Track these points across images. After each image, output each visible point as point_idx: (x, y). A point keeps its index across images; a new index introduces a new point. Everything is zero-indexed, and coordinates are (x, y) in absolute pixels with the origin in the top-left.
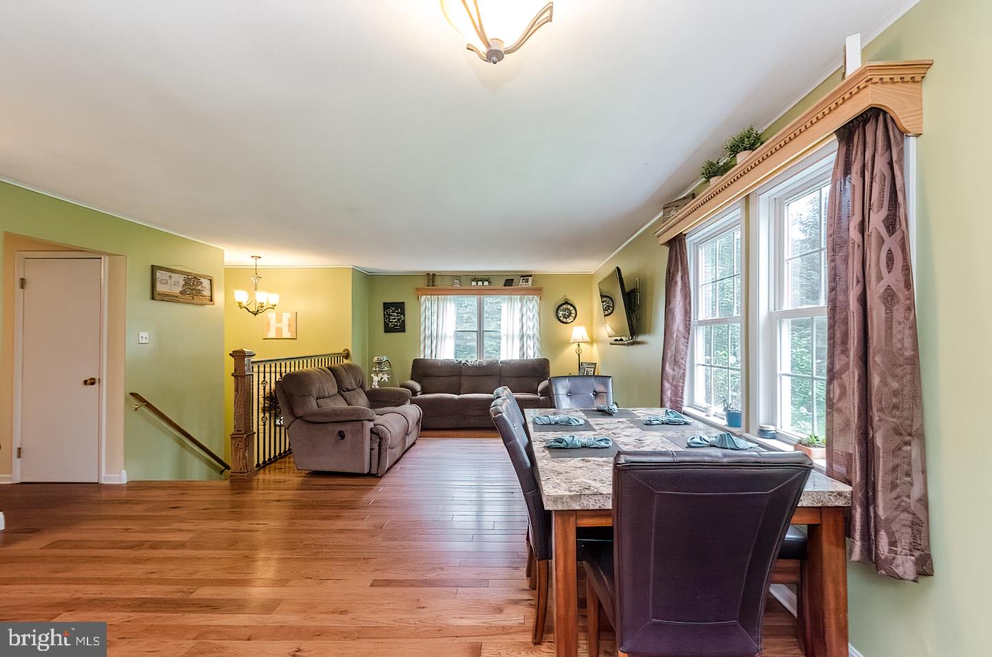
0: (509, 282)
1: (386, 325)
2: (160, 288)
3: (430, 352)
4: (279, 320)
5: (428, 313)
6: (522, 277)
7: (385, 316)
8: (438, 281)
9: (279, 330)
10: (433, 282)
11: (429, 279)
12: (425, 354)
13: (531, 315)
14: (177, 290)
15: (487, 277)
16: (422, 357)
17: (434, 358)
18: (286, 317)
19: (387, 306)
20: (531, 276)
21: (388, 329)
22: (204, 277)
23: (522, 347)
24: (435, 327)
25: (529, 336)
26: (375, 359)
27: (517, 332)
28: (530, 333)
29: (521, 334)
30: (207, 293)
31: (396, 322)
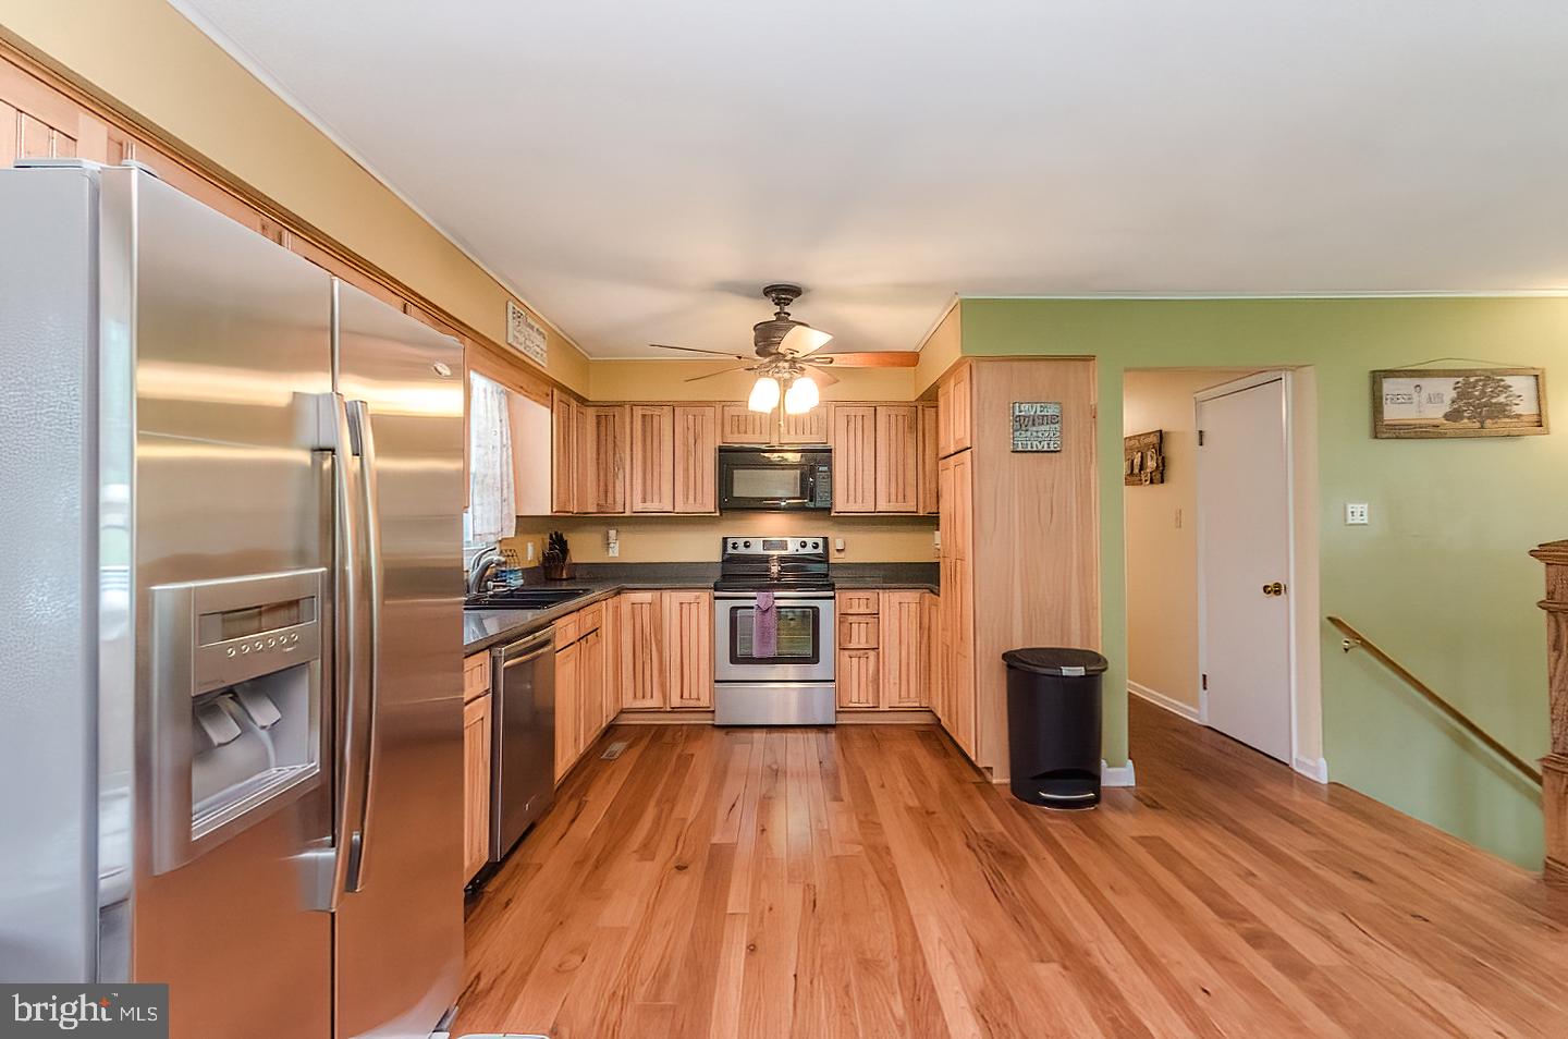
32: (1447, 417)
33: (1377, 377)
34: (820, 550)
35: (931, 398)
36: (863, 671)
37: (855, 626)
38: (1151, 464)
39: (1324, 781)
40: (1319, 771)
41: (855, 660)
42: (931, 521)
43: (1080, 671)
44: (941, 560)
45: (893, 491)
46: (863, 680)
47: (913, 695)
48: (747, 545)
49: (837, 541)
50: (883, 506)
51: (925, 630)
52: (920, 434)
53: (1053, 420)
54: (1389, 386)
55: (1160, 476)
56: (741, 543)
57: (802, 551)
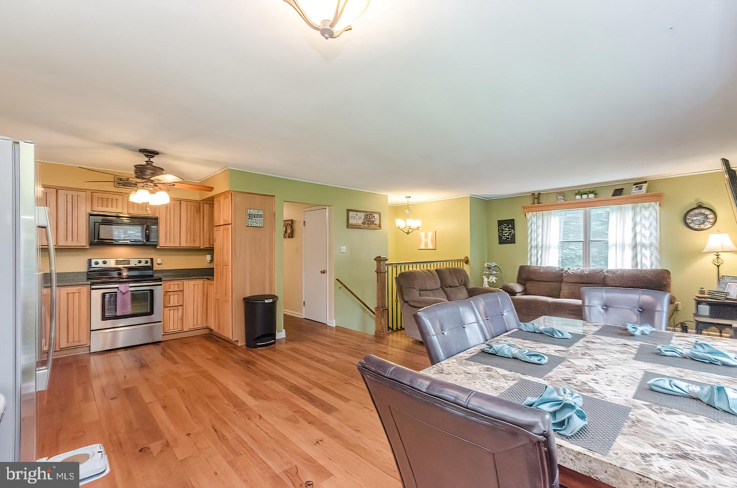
0: (618, 192)
1: (500, 238)
2: (351, 221)
3: (536, 260)
4: (426, 237)
5: (534, 227)
6: (635, 185)
7: (499, 231)
8: (543, 200)
9: (426, 244)
10: (539, 200)
11: (534, 198)
12: (532, 262)
13: (647, 224)
14: (360, 222)
15: (592, 190)
16: (529, 264)
17: (539, 265)
18: (430, 234)
19: (500, 223)
20: (646, 182)
21: (501, 242)
22: (375, 213)
23: (635, 256)
24: (540, 238)
25: (644, 246)
26: (486, 264)
27: (629, 240)
28: (647, 242)
29: (634, 243)
30: (377, 222)
31: (508, 235)
32: (362, 223)
33: (348, 211)
34: (149, 264)
35: (210, 201)
36: (176, 316)
37: (172, 297)
38: (289, 231)
39: (334, 326)
40: (333, 323)
41: (172, 312)
42: (210, 250)
43: (271, 301)
44: (215, 267)
45: (189, 238)
46: (176, 319)
47: (199, 322)
48: (105, 263)
49: (158, 260)
50: (184, 244)
51: (206, 296)
52: (202, 214)
53: (261, 216)
54: (351, 214)
55: (291, 236)
56: (100, 261)
57: (139, 265)
